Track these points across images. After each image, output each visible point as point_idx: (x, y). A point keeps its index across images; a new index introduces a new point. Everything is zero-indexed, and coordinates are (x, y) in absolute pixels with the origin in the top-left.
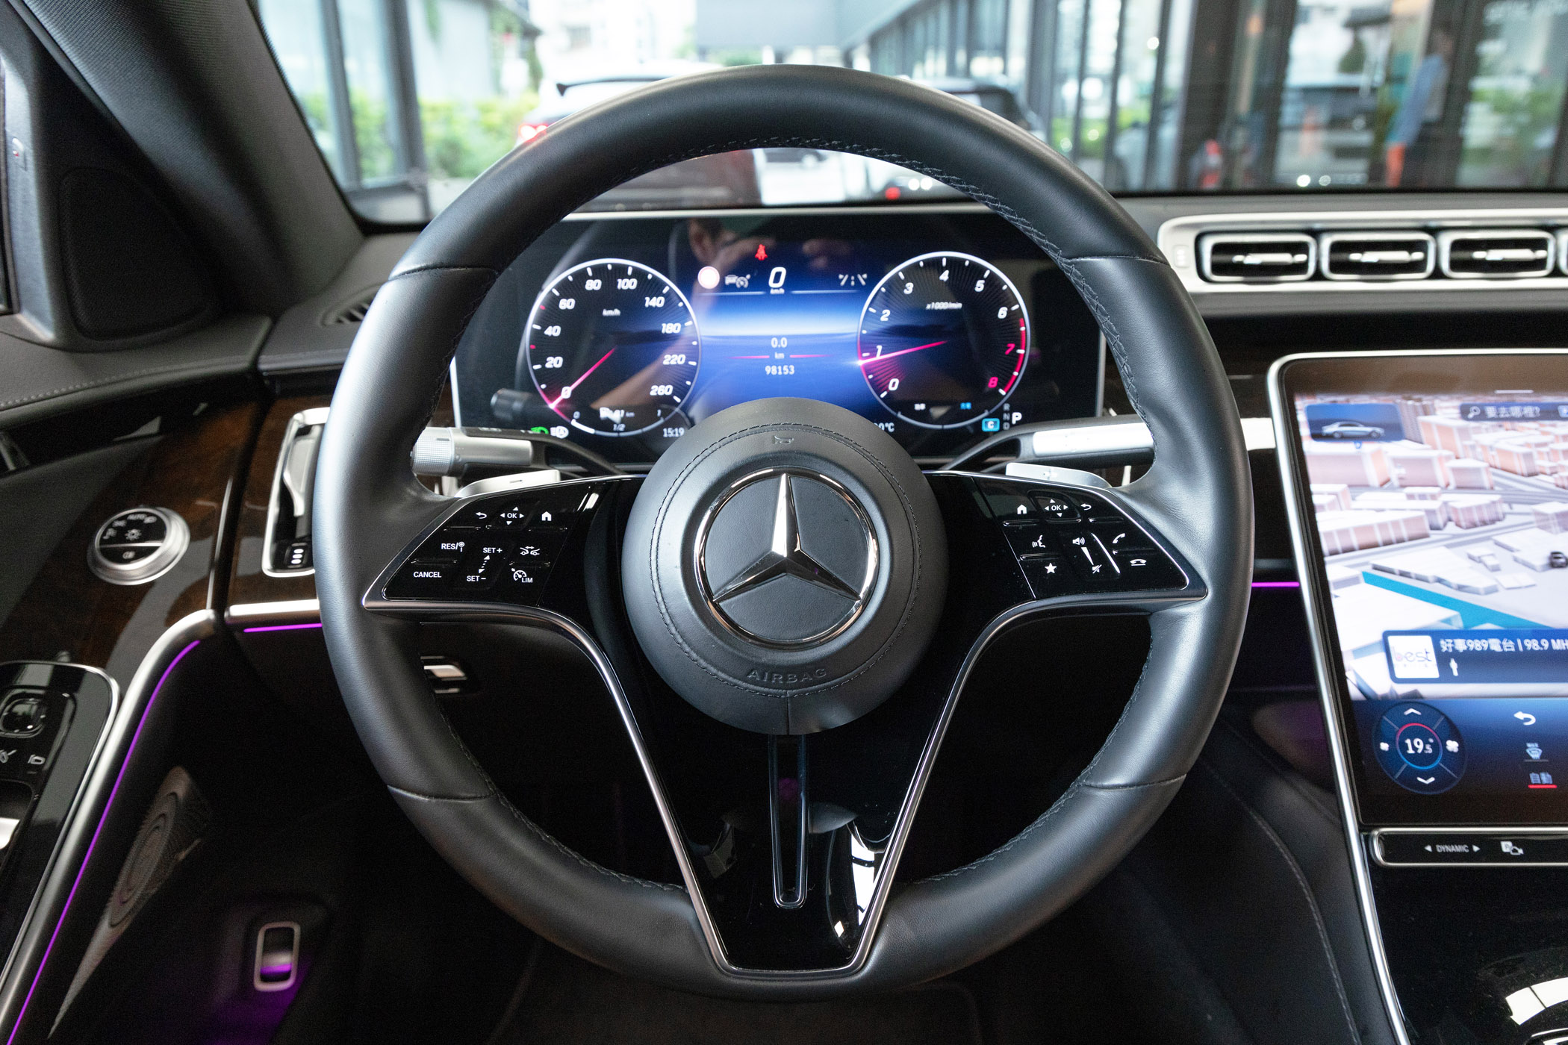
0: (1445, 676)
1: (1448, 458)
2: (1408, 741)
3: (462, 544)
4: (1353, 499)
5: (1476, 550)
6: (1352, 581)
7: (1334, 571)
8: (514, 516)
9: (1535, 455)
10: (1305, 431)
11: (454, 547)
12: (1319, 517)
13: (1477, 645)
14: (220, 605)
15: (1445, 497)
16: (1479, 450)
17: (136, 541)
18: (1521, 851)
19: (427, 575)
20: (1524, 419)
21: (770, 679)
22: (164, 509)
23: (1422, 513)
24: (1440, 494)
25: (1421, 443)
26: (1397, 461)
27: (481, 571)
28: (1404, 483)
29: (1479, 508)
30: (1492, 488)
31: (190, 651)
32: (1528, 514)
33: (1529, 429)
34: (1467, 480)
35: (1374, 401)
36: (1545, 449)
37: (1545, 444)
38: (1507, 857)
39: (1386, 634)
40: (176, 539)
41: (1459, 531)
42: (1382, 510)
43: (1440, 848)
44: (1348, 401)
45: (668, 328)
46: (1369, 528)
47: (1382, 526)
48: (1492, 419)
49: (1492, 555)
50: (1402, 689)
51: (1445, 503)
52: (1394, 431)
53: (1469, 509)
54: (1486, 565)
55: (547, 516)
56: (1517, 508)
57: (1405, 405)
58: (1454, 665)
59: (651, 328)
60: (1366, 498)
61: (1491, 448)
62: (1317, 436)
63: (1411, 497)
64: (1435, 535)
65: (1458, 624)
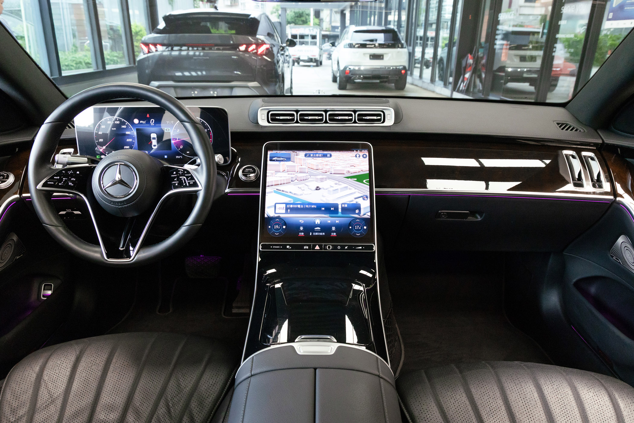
0: (286, 212)
1: (299, 165)
2: (275, 226)
3: (59, 177)
4: (276, 174)
5: (300, 186)
6: (271, 192)
7: (268, 190)
8: (71, 172)
9: (319, 165)
10: (268, 159)
11: (57, 178)
12: (267, 178)
13: (295, 206)
14: (20, 194)
15: (296, 174)
16: (307, 164)
17: (2, 179)
18: (291, 248)
19: (51, 183)
20: (319, 157)
21: (115, 204)
22: (9, 172)
23: (290, 178)
24: (295, 174)
25: (294, 162)
26: (288, 166)
27: (62, 183)
28: (288, 171)
29: (303, 177)
30: (307, 172)
31: (13, 204)
32: (314, 178)
33: (319, 159)
34: (302, 171)
35: (286, 152)
36: (321, 164)
37: (322, 163)
38: (288, 249)
39: (276, 204)
40: (11, 179)
41: (298, 182)
42: (282, 177)
43: (274, 247)
44: (280, 152)
45: (127, 133)
46: (278, 181)
47: (281, 180)
48: (312, 157)
49: (304, 187)
50: (276, 215)
51: (296, 176)
52: (288, 159)
53: (301, 177)
54: (301, 189)
55: (78, 172)
56: (312, 177)
57: (292, 153)
58: (289, 210)
59: (124, 133)
60: (279, 174)
61: (310, 163)
62: (271, 160)
63: (289, 174)
64: (292, 183)
65: (292, 202)
